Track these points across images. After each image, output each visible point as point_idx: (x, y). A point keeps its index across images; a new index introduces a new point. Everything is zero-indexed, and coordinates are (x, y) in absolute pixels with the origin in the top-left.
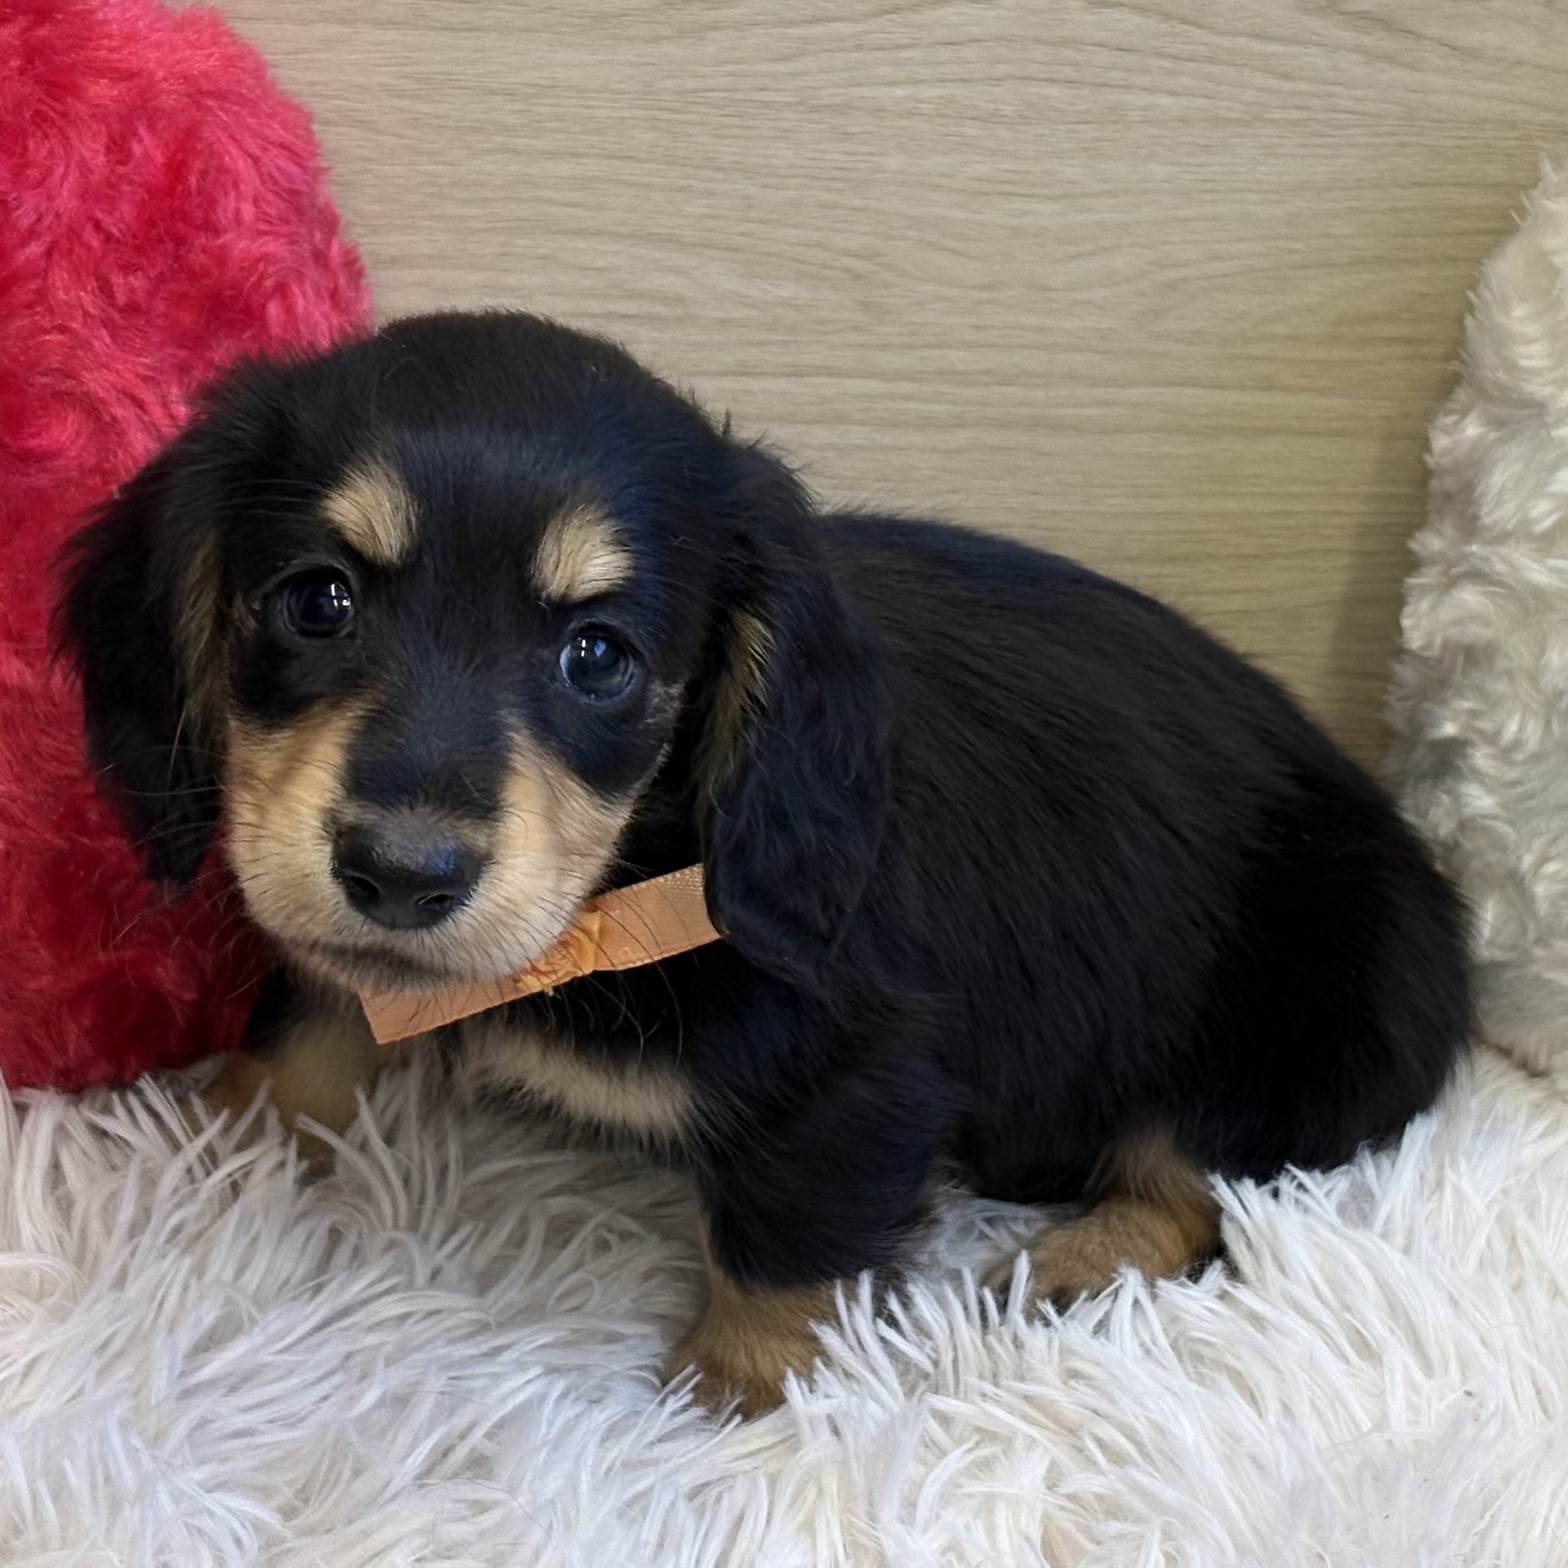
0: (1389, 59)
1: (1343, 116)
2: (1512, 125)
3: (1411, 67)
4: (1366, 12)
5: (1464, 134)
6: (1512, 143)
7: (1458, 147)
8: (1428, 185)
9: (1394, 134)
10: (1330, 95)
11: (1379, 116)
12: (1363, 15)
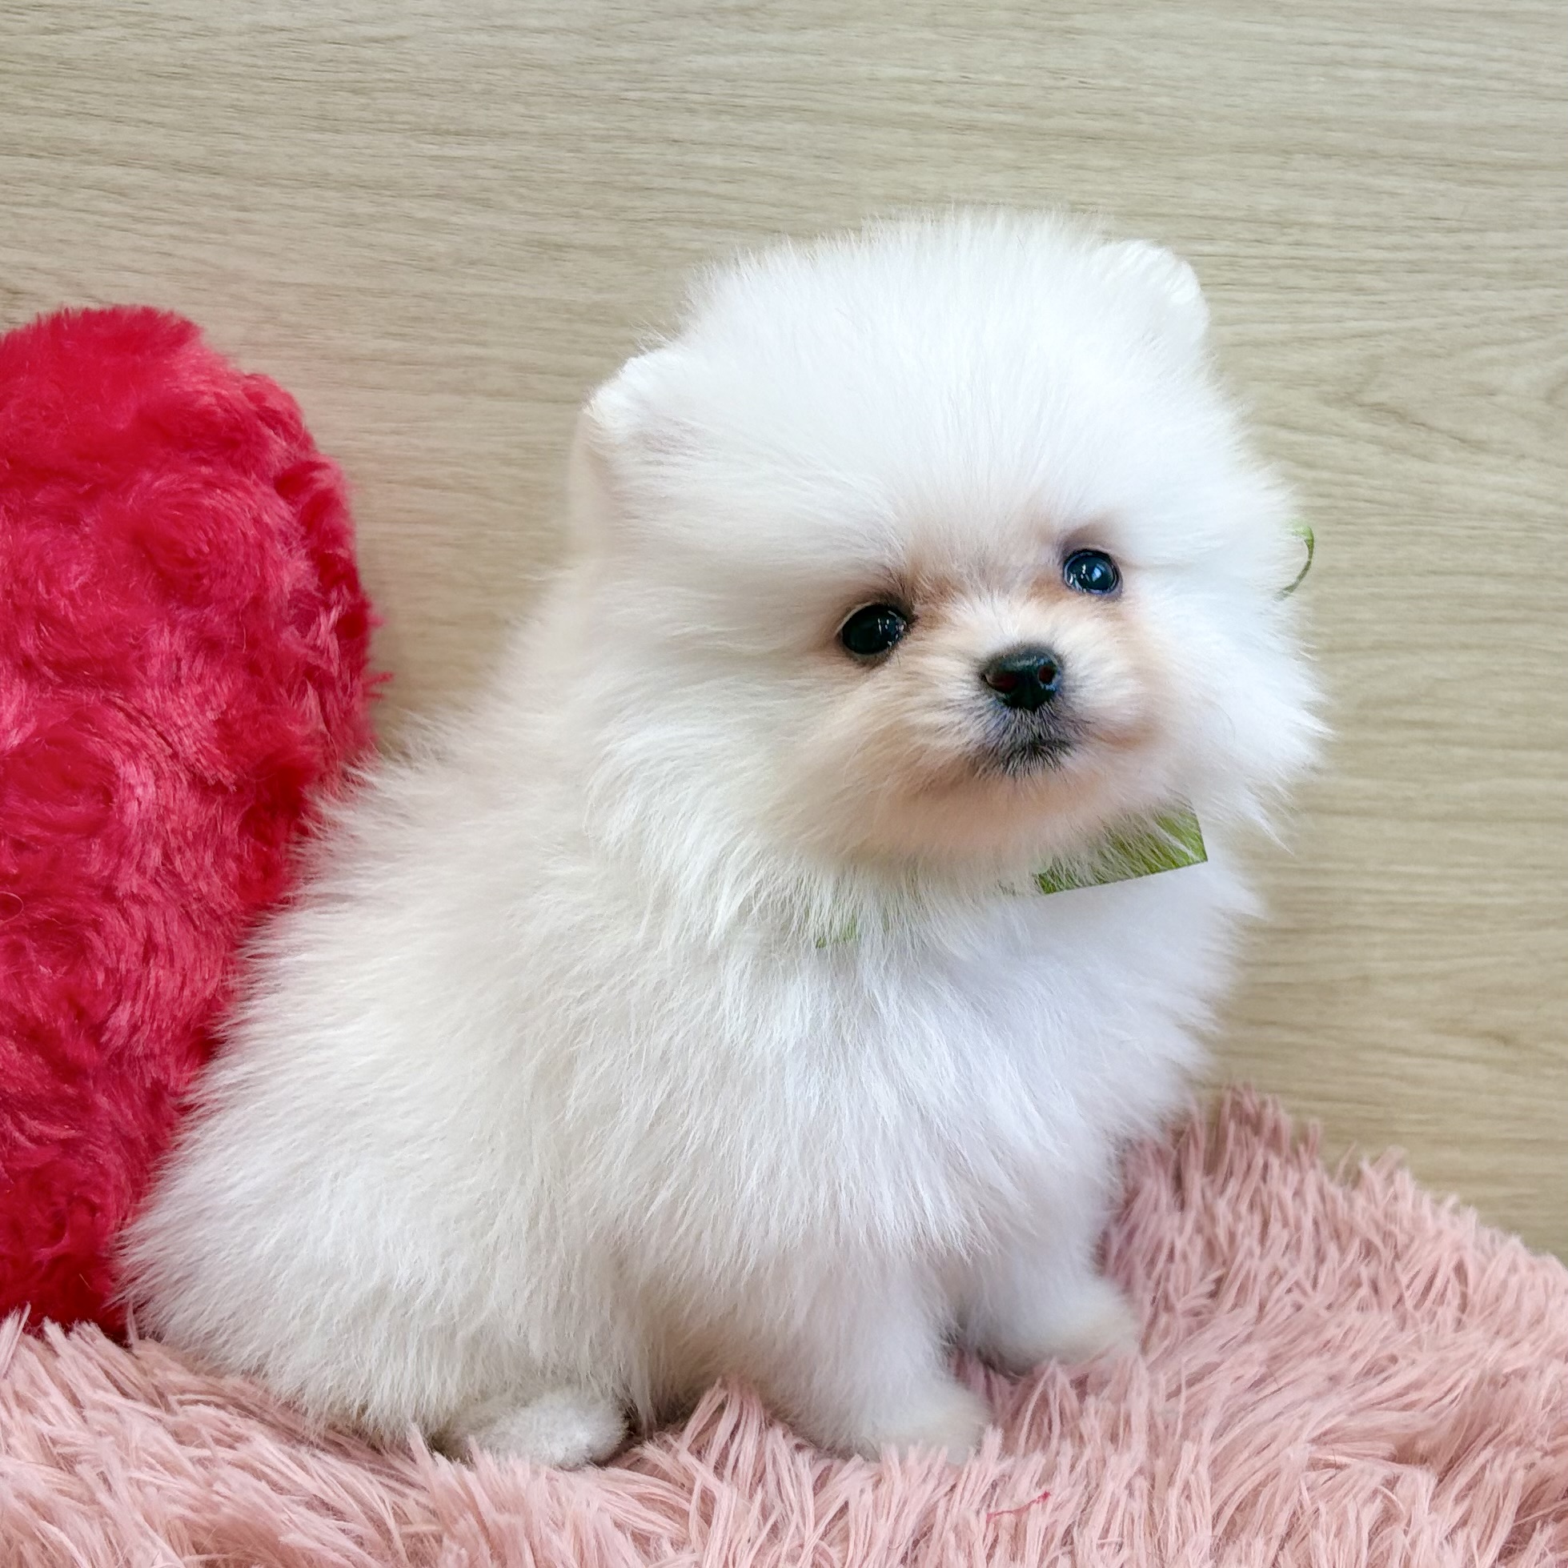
0: (1404, 450)
1: (1362, 505)
2: (1520, 516)
3: (1424, 458)
4: (1379, 404)
5: (1476, 524)
6: (1520, 534)
7: (1470, 537)
8: (1442, 573)
9: (1411, 523)
10: (1350, 484)
11: (1396, 506)
12: (1378, 407)
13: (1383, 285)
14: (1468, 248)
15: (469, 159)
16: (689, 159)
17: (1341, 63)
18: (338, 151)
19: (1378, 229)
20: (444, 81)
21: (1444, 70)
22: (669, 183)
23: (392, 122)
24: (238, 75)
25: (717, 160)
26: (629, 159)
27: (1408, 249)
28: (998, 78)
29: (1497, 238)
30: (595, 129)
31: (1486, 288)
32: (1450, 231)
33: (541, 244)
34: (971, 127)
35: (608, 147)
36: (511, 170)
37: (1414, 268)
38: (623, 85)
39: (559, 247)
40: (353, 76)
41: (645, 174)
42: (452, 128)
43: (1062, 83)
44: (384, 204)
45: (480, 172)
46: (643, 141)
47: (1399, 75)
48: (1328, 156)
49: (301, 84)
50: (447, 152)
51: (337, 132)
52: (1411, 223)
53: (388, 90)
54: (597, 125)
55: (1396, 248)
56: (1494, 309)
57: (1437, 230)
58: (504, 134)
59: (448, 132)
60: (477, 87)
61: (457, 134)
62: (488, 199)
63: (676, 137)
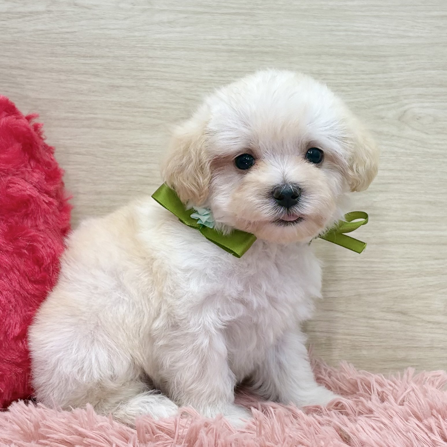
13: (349, 90)
14: (373, 79)
15: (93, 64)
16: (154, 62)
17: (333, 31)
18: (56, 62)
19: (346, 74)
20: (87, 43)
21: (362, 31)
22: (149, 69)
23: (71, 54)
24: (29, 43)
25: (162, 62)
26: (138, 63)
27: (355, 79)
28: (239, 38)
29: (380, 76)
30: (128, 55)
31: (378, 89)
32: (367, 74)
33: (113, 86)
34: (232, 51)
35: (132, 59)
36: (105, 66)
37: (358, 84)
38: (136, 43)
39: (118, 87)
40: (61, 42)
41: (142, 66)
42: (89, 55)
43: (256, 39)
44: (69, 76)
45: (96, 67)
46: (142, 58)
47: (349, 33)
48: (331, 55)
49: (47, 45)
50: (87, 62)
51: (57, 57)
52: (356, 73)
53: (71, 46)
54: (129, 54)
55: (352, 79)
56: (381, 95)
57: (363, 74)
58: (103, 57)
59: (87, 57)
60: (96, 44)
61: (90, 57)
62: (98, 74)
63: (151, 56)
